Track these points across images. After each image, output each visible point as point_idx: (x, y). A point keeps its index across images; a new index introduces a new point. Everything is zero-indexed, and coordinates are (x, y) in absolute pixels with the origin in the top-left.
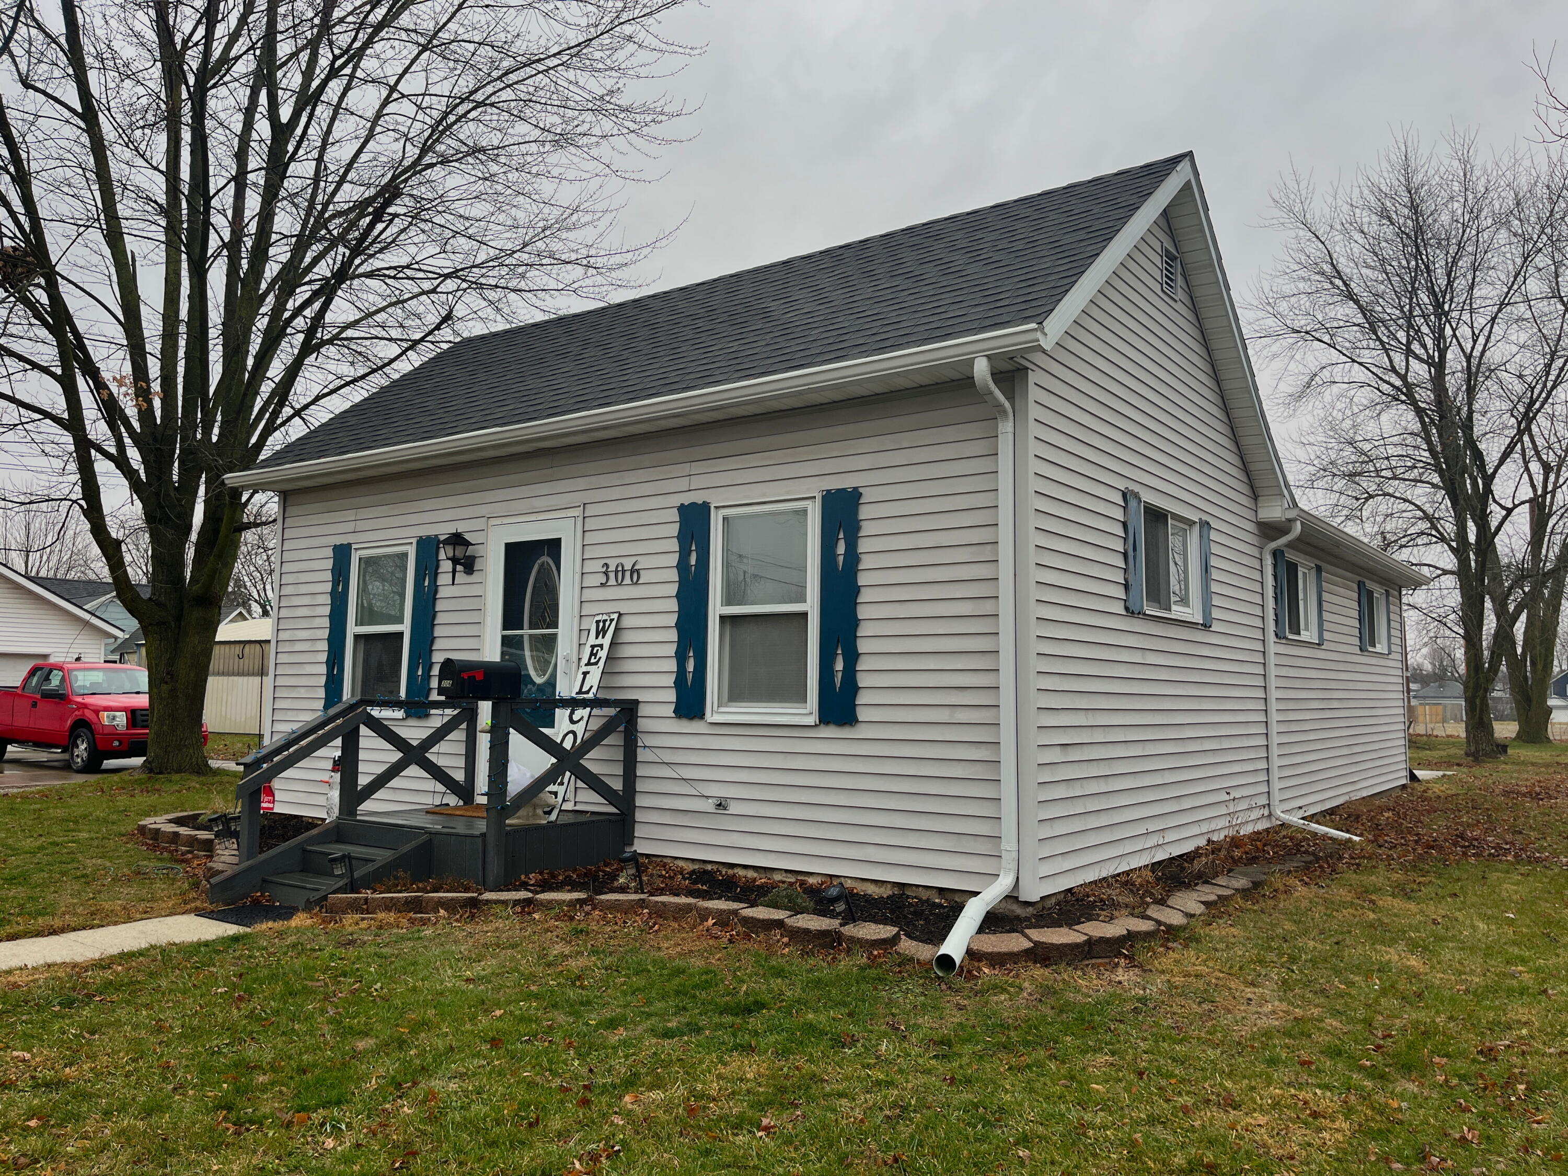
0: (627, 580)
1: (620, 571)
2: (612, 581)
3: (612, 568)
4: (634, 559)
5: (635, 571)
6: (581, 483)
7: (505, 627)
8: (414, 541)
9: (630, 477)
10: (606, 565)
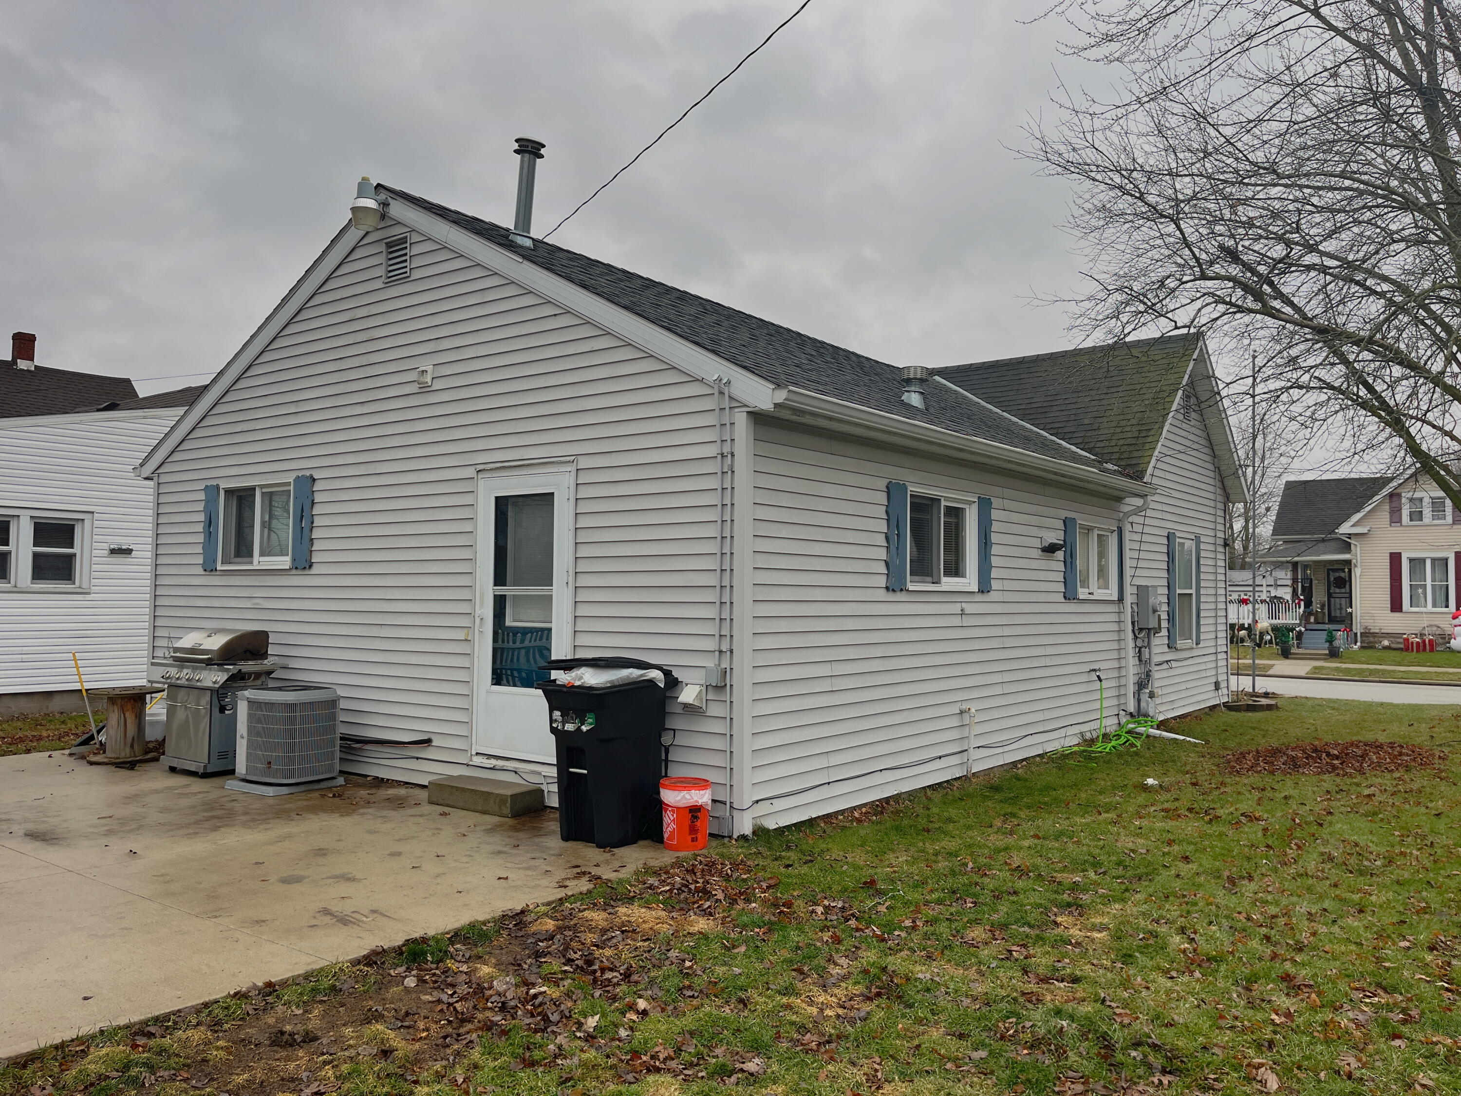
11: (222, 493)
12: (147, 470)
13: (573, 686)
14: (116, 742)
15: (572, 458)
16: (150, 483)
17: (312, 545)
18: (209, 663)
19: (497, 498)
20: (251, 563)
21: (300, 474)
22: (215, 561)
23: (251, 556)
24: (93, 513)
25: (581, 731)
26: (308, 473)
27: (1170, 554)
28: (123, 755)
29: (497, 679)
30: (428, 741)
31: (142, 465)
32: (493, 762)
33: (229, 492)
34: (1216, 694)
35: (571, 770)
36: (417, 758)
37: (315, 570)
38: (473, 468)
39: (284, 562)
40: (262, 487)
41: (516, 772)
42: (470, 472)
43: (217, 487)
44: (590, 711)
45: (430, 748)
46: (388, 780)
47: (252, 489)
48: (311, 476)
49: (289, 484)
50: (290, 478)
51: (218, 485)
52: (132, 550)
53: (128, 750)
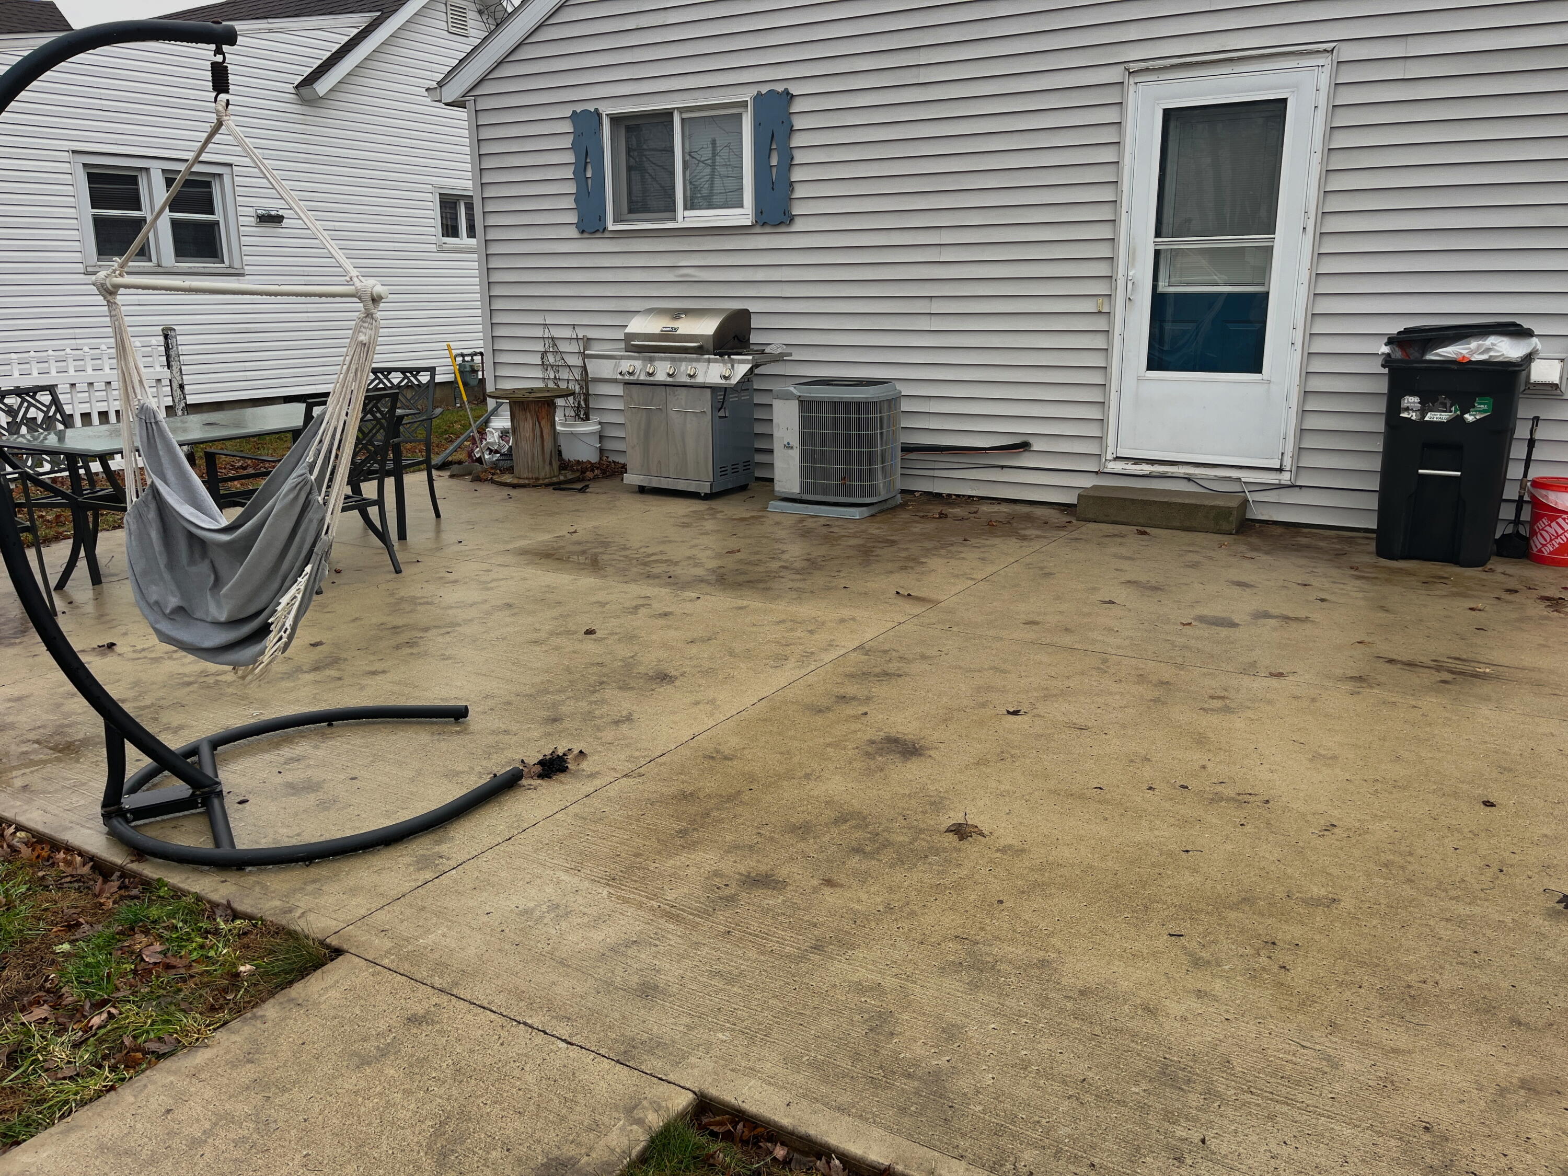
11: (606, 123)
12: (453, 91)
13: (1470, 362)
14: (533, 459)
15: (1329, 46)
16: (462, 114)
17: (792, 191)
18: (700, 350)
19: (1165, 110)
20: (674, 219)
21: (764, 89)
22: (602, 218)
23: (674, 210)
24: (231, 165)
25: (1463, 420)
26: (780, 88)
28: (542, 475)
29: (1155, 363)
30: (1024, 446)
31: (441, 84)
32: (1146, 469)
33: (616, 120)
35: (1420, 471)
36: (1002, 467)
37: (798, 226)
38: (1122, 67)
39: (744, 215)
40: (682, 110)
41: (1189, 479)
42: (1114, 75)
43: (598, 114)
44: (1482, 395)
45: (1027, 454)
46: (949, 495)
47: (669, 114)
48: (787, 92)
49: (744, 104)
50: (747, 95)
51: (596, 110)
52: (282, 217)
53: (547, 468)
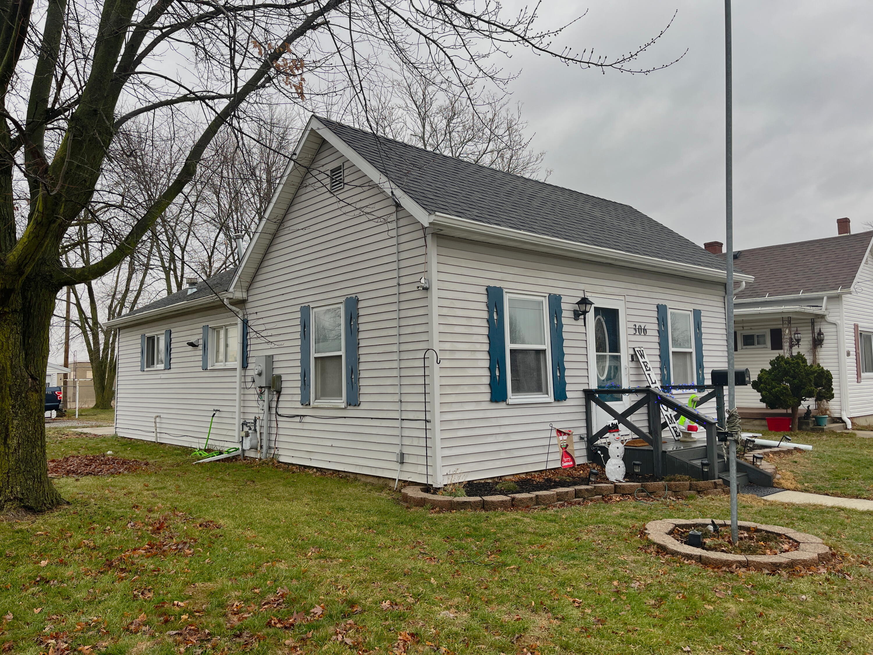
0: (643, 334)
1: (640, 329)
2: (637, 333)
3: (637, 327)
4: (644, 324)
5: (645, 330)
6: (623, 285)
7: (597, 351)
8: (547, 295)
9: (640, 287)
10: (635, 325)
27: (305, 326)
34: (397, 466)
